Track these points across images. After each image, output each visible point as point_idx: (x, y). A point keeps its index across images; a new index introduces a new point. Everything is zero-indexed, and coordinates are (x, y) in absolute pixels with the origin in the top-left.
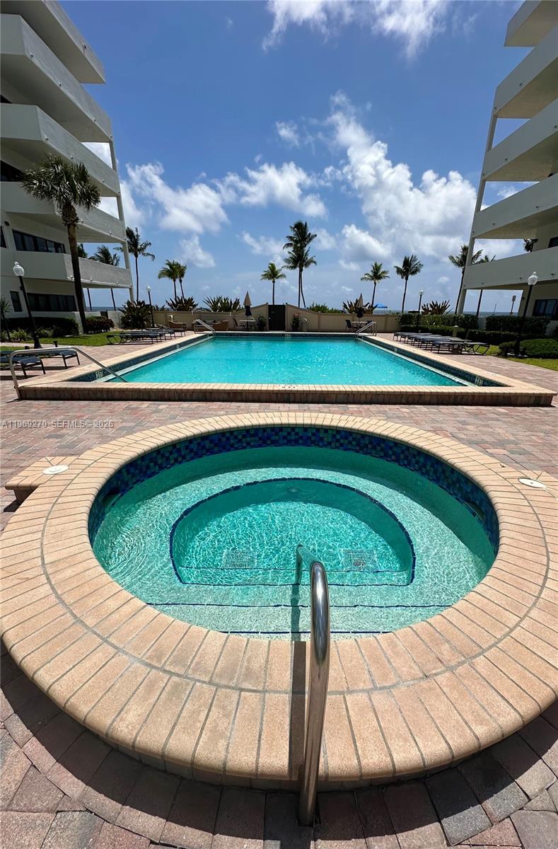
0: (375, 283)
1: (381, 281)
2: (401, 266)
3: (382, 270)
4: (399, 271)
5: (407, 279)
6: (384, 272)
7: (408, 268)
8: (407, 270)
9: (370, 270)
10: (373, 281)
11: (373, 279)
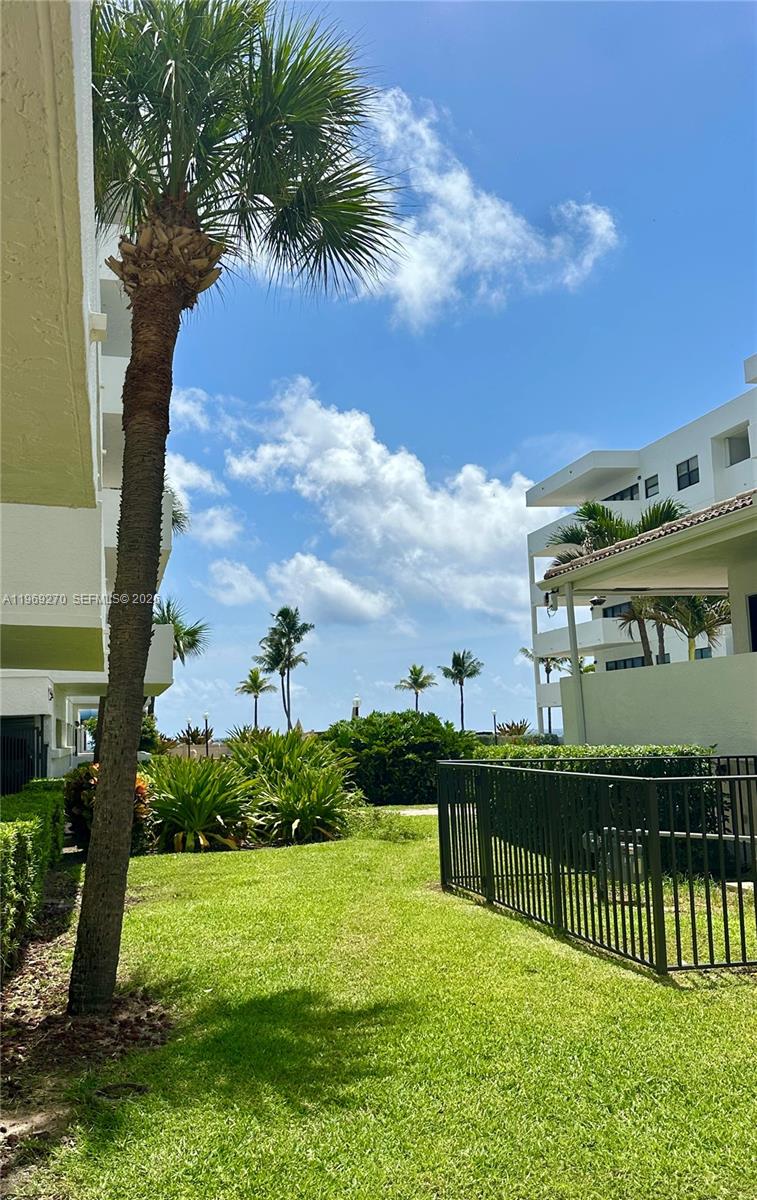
0: (417, 693)
1: (426, 690)
2: (450, 666)
3: (424, 674)
4: (447, 673)
5: (461, 684)
6: (428, 677)
7: (460, 669)
8: (460, 672)
9: (407, 676)
10: (413, 691)
11: (412, 687)
